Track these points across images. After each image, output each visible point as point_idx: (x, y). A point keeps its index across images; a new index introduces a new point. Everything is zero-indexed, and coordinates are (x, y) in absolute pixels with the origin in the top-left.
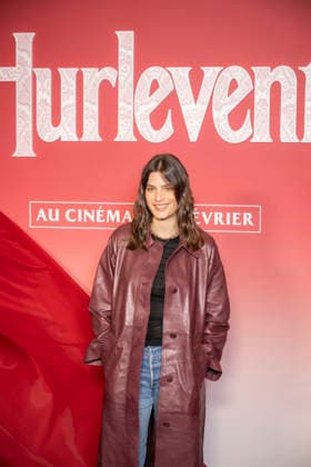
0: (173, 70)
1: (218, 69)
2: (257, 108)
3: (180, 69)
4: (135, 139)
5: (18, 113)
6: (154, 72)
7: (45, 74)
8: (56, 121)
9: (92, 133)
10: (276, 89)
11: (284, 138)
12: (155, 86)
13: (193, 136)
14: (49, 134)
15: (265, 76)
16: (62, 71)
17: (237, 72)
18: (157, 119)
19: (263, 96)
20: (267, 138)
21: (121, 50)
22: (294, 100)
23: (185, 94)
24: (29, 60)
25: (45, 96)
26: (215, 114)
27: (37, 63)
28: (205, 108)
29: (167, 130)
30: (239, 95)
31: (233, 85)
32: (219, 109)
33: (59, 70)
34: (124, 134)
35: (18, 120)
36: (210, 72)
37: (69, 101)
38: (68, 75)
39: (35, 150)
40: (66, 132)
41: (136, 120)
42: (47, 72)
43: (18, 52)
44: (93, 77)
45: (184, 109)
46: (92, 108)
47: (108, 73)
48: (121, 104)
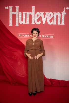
0: (41, 13)
1: (48, 13)
2: (54, 19)
3: (42, 13)
4: (34, 24)
5: (16, 19)
6: (38, 13)
7: (20, 13)
8: (22, 20)
9: (28, 23)
10: (57, 16)
11: (58, 24)
12: (38, 15)
13: (44, 23)
14: (21, 23)
15: (56, 14)
16: (23, 13)
17: (51, 13)
18: (38, 21)
19: (55, 17)
20: (55, 24)
21: (33, 9)
22: (60, 18)
23: (43, 16)
24: (18, 11)
25: (20, 16)
26: (47, 20)
27: (19, 11)
28: (46, 19)
29: (40, 22)
30: (51, 17)
31: (50, 15)
32: (48, 19)
33: (23, 12)
34: (33, 23)
35: (16, 20)
36: (47, 13)
37: (24, 17)
38: (24, 13)
39: (19, 25)
40: (24, 22)
41: (35, 21)
42: (21, 13)
43: (16, 10)
44: (28, 14)
45: (42, 19)
46: (28, 19)
47: (30, 13)
48: (32, 18)
